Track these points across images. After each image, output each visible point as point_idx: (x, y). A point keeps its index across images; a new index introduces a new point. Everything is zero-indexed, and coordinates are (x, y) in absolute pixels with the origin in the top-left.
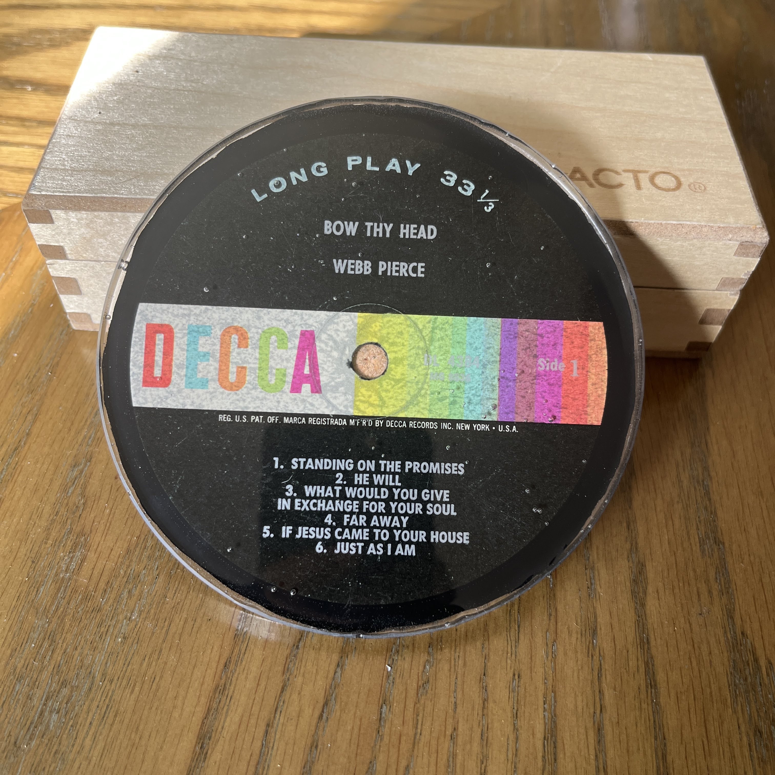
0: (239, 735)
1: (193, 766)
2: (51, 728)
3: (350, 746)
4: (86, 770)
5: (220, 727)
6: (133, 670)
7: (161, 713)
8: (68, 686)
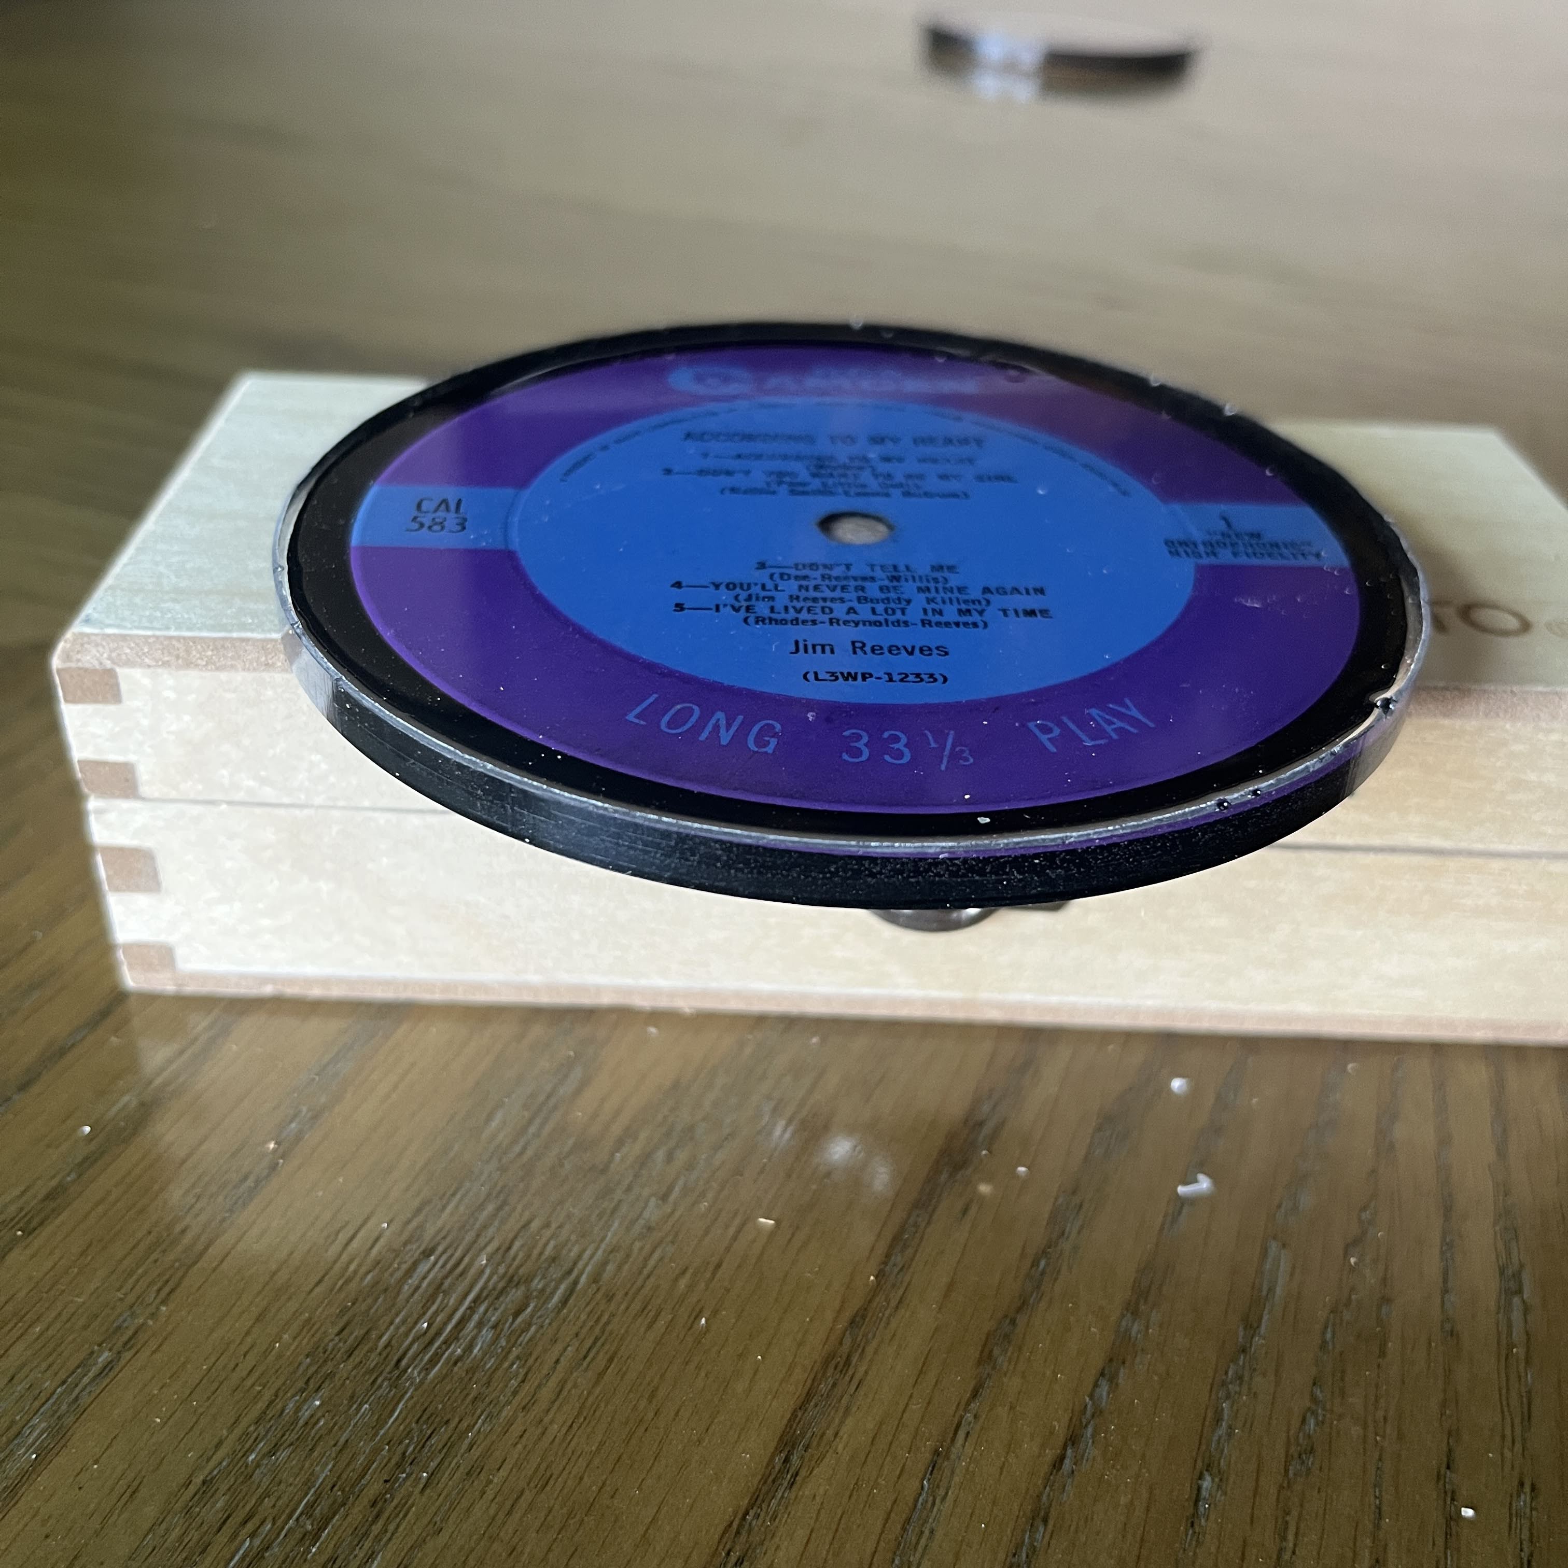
0: (871, 1455)
1: (763, 1491)
2: (475, 1351)
3: (1123, 1538)
4: (535, 1444)
5: (830, 1433)
6: (658, 1286)
7: (707, 1375)
8: (523, 1288)
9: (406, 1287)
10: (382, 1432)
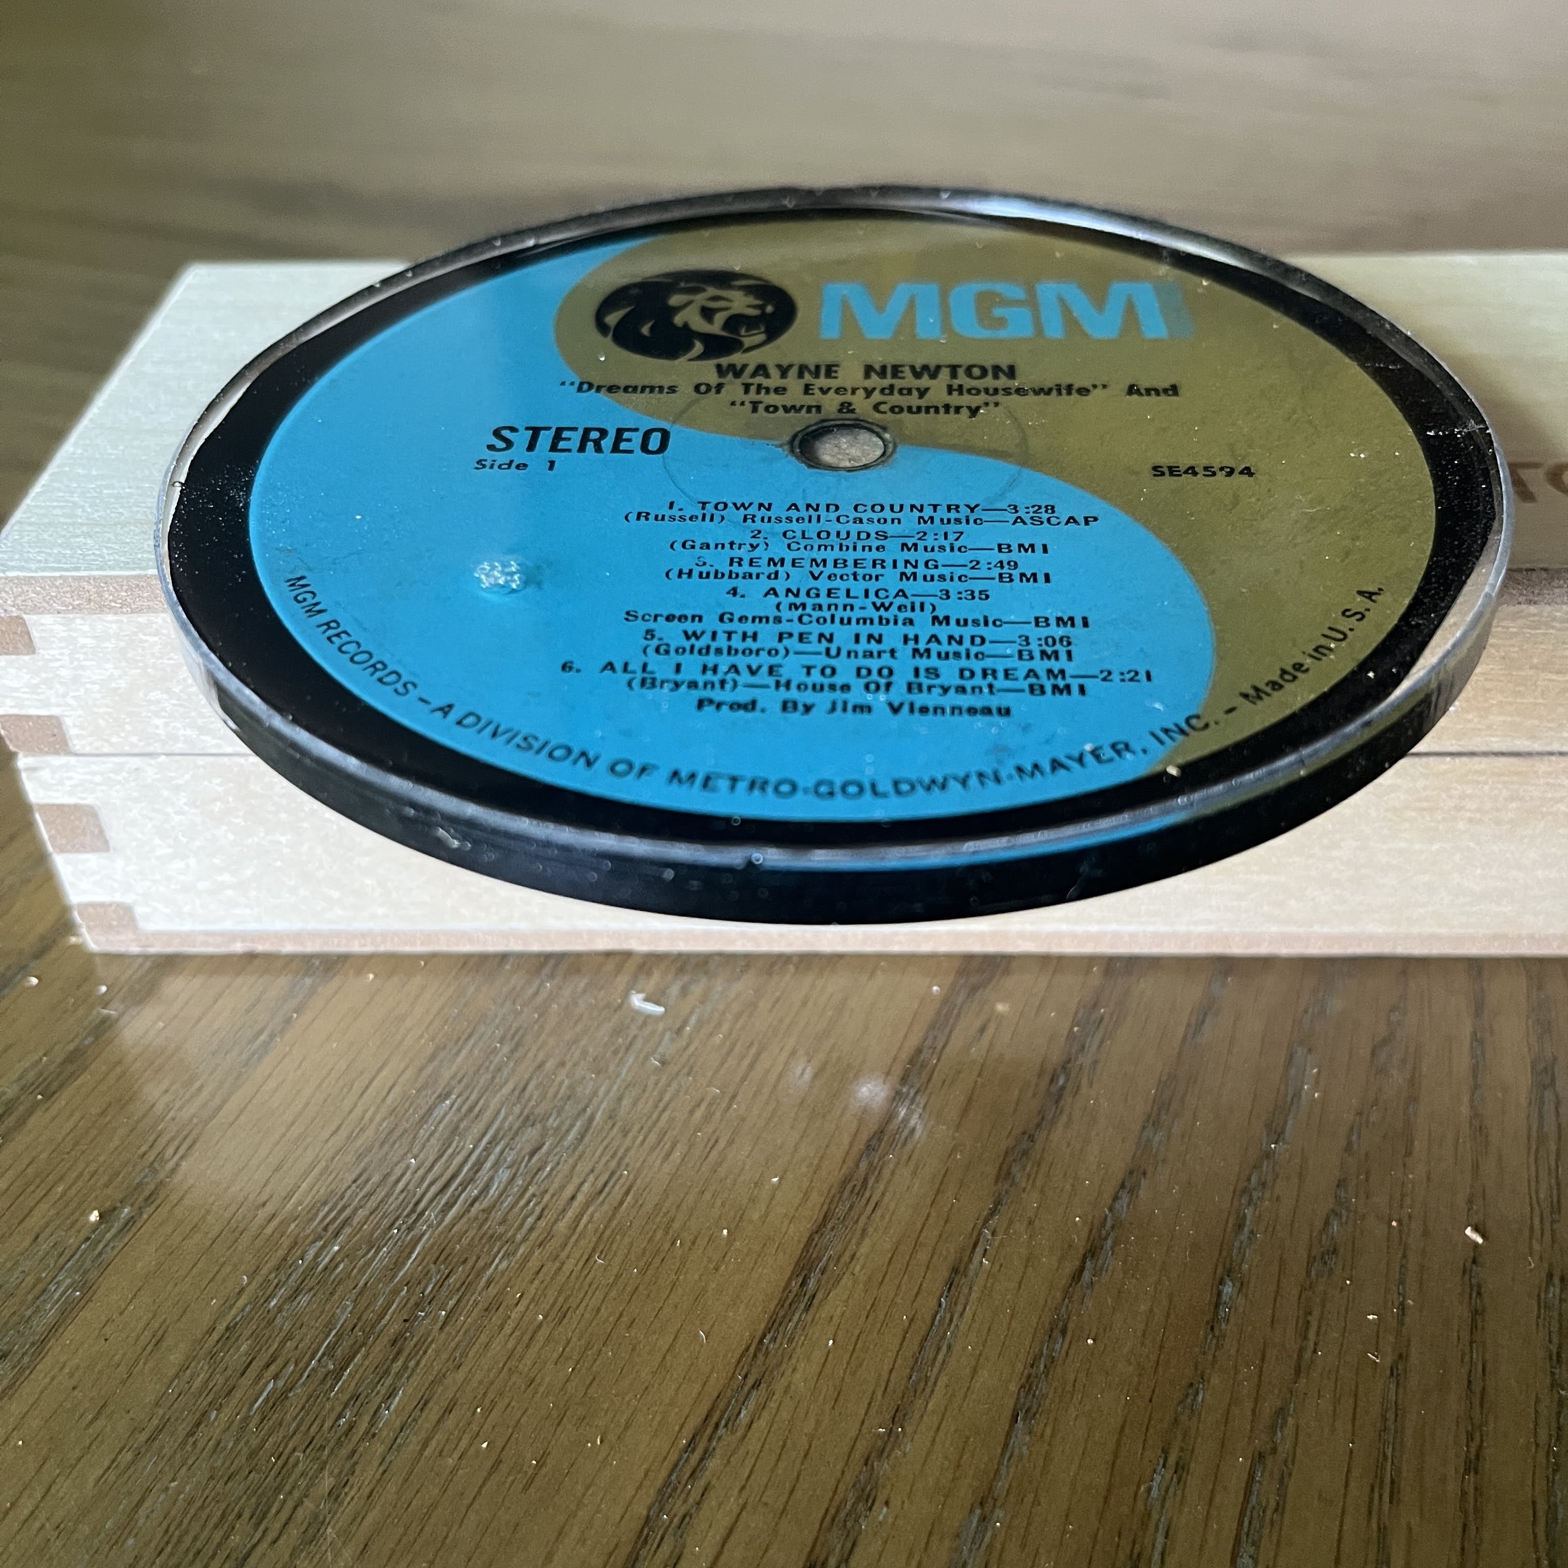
0: (888, 1276)
1: (780, 1314)
3: (1142, 1344)
5: (847, 1255)
6: (673, 1120)
7: (723, 1204)
8: (538, 1126)
9: (422, 1131)
10: (401, 1274)
